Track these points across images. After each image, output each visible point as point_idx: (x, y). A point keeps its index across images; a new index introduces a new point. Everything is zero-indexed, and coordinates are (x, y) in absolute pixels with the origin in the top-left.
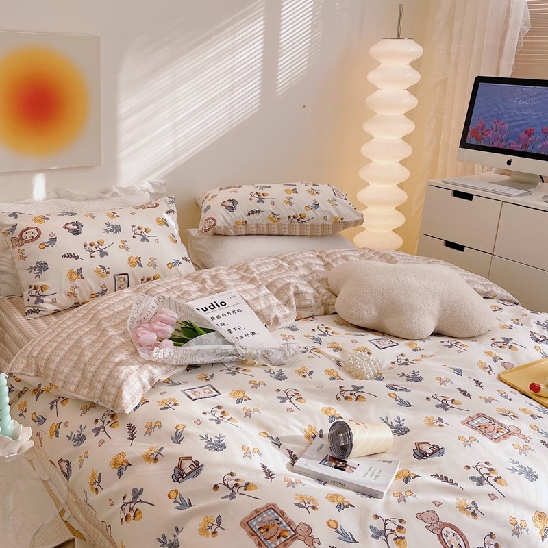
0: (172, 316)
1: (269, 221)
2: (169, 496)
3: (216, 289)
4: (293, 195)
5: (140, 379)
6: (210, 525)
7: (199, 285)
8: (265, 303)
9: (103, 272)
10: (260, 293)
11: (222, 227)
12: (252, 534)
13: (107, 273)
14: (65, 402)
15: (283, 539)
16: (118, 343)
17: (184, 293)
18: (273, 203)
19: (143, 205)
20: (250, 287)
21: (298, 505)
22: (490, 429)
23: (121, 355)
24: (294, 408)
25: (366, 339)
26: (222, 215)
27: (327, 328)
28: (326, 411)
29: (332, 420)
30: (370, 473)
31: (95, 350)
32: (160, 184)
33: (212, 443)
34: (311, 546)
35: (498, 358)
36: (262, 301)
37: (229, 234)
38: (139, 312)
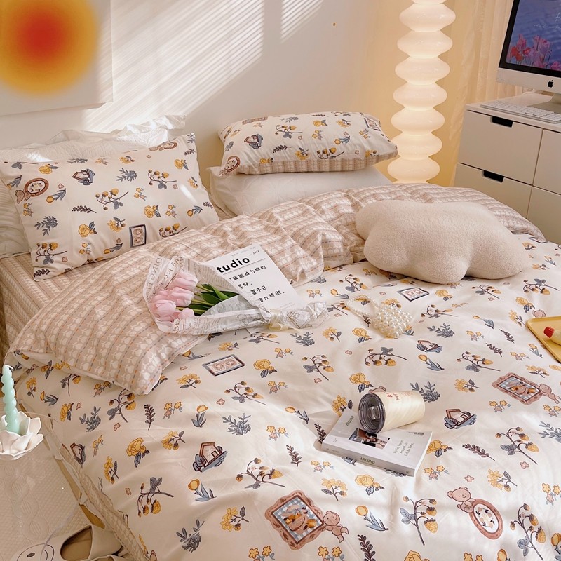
0: (191, 281)
1: (297, 158)
2: (190, 486)
3: (239, 243)
4: (322, 127)
5: (159, 355)
6: (234, 518)
7: (220, 240)
8: (291, 256)
9: (118, 224)
10: (286, 245)
11: (246, 166)
12: (278, 525)
13: (122, 225)
14: (78, 379)
15: (310, 530)
16: (134, 314)
18: (301, 138)
19: (159, 146)
20: (274, 239)
21: (325, 491)
22: (521, 389)
23: (138, 328)
24: (322, 378)
25: (395, 290)
26: (246, 153)
27: (355, 279)
28: (355, 379)
29: (361, 388)
30: (401, 447)
31: (110, 323)
32: (179, 118)
33: (236, 426)
34: (340, 537)
35: (530, 305)
36: (288, 254)
37: (254, 173)
38: (156, 277)
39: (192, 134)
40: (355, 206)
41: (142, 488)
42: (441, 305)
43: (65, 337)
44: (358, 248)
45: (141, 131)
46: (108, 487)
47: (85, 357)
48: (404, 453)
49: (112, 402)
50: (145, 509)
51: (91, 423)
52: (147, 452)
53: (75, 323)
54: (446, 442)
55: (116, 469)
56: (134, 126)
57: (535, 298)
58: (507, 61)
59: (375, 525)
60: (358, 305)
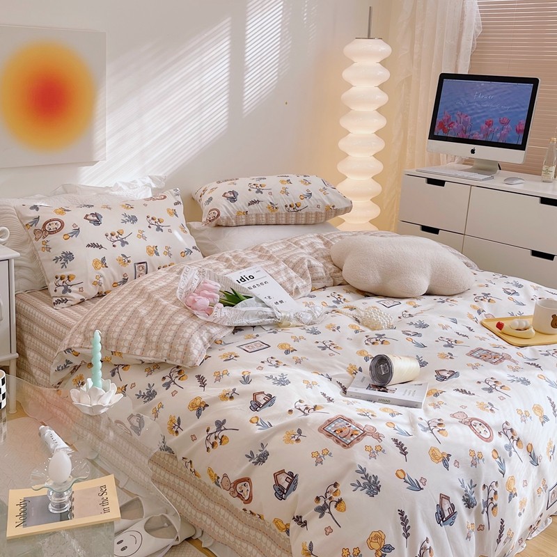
0: (216, 286)
1: (268, 211)
2: (251, 421)
3: (242, 265)
4: (287, 185)
5: (201, 338)
6: (293, 436)
7: (225, 264)
8: (286, 276)
9: (124, 260)
10: (280, 268)
11: (225, 218)
12: (330, 435)
13: (129, 261)
14: (127, 367)
15: (355, 436)
16: (174, 309)
17: (215, 270)
18: (270, 193)
19: (152, 198)
20: (270, 263)
21: (360, 414)
22: (489, 357)
23: (181, 319)
24: (334, 353)
25: (373, 301)
26: (224, 206)
27: (339, 295)
28: (361, 353)
29: (367, 359)
30: (407, 393)
31: (154, 318)
32: (160, 178)
33: (278, 381)
34: (378, 439)
35: (482, 310)
36: (283, 274)
37: (230, 224)
38: (186, 284)
39: (178, 189)
40: (326, 244)
41: (208, 431)
43: (115, 332)
44: (335, 274)
45: (129, 187)
46: (172, 441)
47: (136, 345)
48: (411, 395)
49: (164, 378)
50: (213, 445)
51: (147, 397)
52: (207, 405)
53: (121, 320)
54: (439, 389)
55: (179, 424)
56: (123, 183)
57: (485, 305)
58: (435, 134)
59: (402, 433)
60: (347, 310)
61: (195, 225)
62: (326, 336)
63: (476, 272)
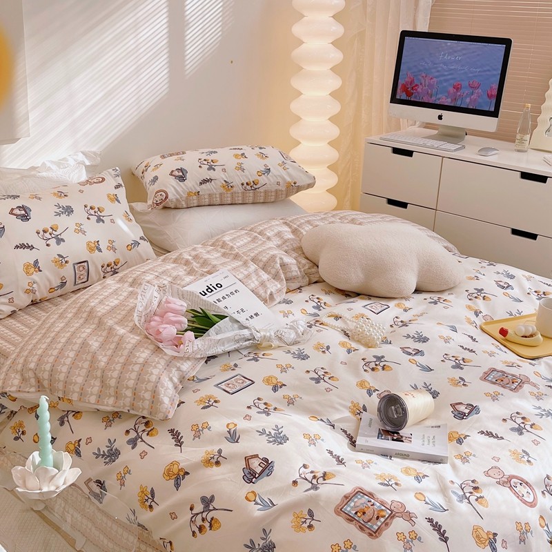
0: (182, 305)
1: (222, 190)
2: (247, 498)
3: (206, 270)
4: (242, 160)
5: (171, 379)
6: (304, 520)
7: (185, 267)
8: (257, 280)
9: (61, 261)
11: (174, 200)
12: (350, 519)
13: (66, 262)
15: (382, 519)
16: (133, 341)
17: (175, 278)
18: (224, 170)
19: (88, 181)
20: (237, 264)
21: (381, 484)
22: (506, 381)
23: (144, 354)
24: (331, 387)
25: (359, 305)
26: (173, 187)
27: (318, 298)
29: (370, 393)
30: (426, 440)
31: (109, 353)
32: (95, 153)
33: (273, 437)
34: (411, 521)
35: (478, 311)
36: (254, 278)
37: (180, 207)
38: (144, 304)
39: (117, 168)
40: (295, 231)
41: (191, 509)
42: (405, 317)
43: (61, 372)
44: (310, 271)
45: (60, 168)
46: (145, 516)
47: (90, 390)
48: (431, 444)
49: (128, 432)
50: (201, 529)
51: (108, 456)
52: (187, 473)
53: (68, 357)
55: (153, 495)
56: (52, 162)
57: (481, 305)
58: (398, 97)
59: (436, 508)
60: (331, 321)
61: (139, 206)
62: (317, 361)
63: (460, 259)
